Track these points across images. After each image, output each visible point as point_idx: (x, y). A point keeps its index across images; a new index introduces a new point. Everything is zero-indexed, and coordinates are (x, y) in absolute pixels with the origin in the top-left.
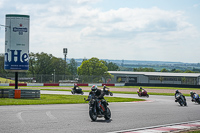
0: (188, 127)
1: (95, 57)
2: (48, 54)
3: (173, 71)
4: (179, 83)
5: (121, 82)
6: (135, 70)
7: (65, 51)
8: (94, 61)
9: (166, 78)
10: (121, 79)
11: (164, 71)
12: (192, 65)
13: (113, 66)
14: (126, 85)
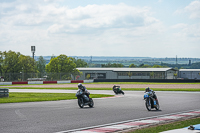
0: (157, 122)
1: (62, 54)
2: (16, 52)
3: (142, 66)
4: (148, 78)
5: (90, 78)
6: (103, 66)
7: (33, 48)
8: (63, 58)
9: (134, 73)
10: (90, 75)
11: (133, 66)
12: (160, 59)
13: (81, 63)
14: (95, 81)
